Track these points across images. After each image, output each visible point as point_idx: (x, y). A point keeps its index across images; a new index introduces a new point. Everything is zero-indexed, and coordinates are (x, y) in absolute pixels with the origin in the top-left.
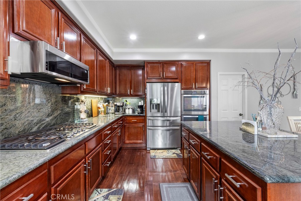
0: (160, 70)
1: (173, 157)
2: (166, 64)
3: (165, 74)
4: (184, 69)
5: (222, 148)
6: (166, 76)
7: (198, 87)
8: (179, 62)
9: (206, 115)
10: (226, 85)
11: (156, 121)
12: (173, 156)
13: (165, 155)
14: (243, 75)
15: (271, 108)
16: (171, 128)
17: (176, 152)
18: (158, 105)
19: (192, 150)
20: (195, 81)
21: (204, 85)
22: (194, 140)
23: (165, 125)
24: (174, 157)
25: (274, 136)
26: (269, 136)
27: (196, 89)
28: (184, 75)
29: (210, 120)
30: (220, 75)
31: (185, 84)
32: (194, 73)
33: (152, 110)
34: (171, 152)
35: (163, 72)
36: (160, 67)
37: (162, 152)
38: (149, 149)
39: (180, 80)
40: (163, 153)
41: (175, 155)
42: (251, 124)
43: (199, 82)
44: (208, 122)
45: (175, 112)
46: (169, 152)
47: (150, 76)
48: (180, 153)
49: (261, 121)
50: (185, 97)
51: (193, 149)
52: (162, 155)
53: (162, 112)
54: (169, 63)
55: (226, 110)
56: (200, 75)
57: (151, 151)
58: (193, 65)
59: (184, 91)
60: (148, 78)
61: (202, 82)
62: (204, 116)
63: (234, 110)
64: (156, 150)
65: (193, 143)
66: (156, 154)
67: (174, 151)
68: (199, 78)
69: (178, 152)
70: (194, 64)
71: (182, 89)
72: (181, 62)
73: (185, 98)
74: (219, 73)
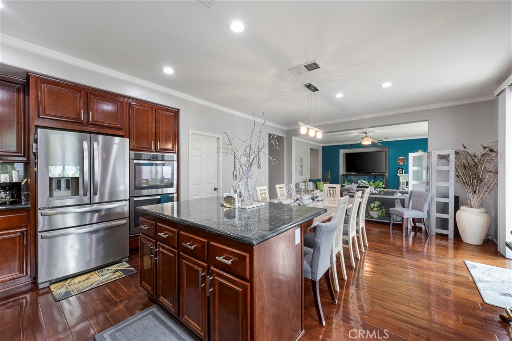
0: (78, 105)
1: (116, 278)
2: (94, 95)
3: (93, 116)
4: (135, 114)
5: (211, 228)
6: (95, 119)
7: (160, 149)
8: (125, 99)
9: (173, 193)
10: (200, 149)
11: (59, 216)
12: (115, 276)
13: (96, 282)
14: (218, 139)
15: (248, 179)
16: (103, 225)
17: (120, 268)
18: (74, 180)
19: (161, 249)
20: (154, 138)
21: (170, 146)
22: (166, 232)
23: (88, 223)
24: (118, 278)
25: (251, 207)
26: (248, 207)
27: (156, 151)
28: (136, 125)
29: (178, 200)
30: (193, 134)
31: (137, 140)
32: (154, 124)
33: (56, 193)
34: (109, 271)
35: (86, 110)
36: (78, 99)
37: (87, 279)
38: (47, 284)
39: (126, 132)
40: (90, 280)
41: (118, 273)
42: (233, 197)
43: (162, 140)
44: (176, 203)
45: (113, 192)
46: (103, 273)
47: (47, 112)
48: (128, 267)
49: (240, 193)
50: (136, 164)
51: (163, 247)
52: (87, 285)
53: (85, 195)
54: (103, 94)
55: (200, 184)
56: (164, 128)
57: (53, 287)
58: (152, 111)
59: (135, 153)
60: (39, 117)
61: (167, 141)
62: (170, 196)
63: (208, 184)
64: (69, 280)
65: (166, 236)
66: (70, 288)
67: (114, 267)
68: (162, 134)
69: (125, 265)
70: (154, 109)
71: (131, 150)
72: (129, 101)
73: (137, 167)
74: (191, 131)
